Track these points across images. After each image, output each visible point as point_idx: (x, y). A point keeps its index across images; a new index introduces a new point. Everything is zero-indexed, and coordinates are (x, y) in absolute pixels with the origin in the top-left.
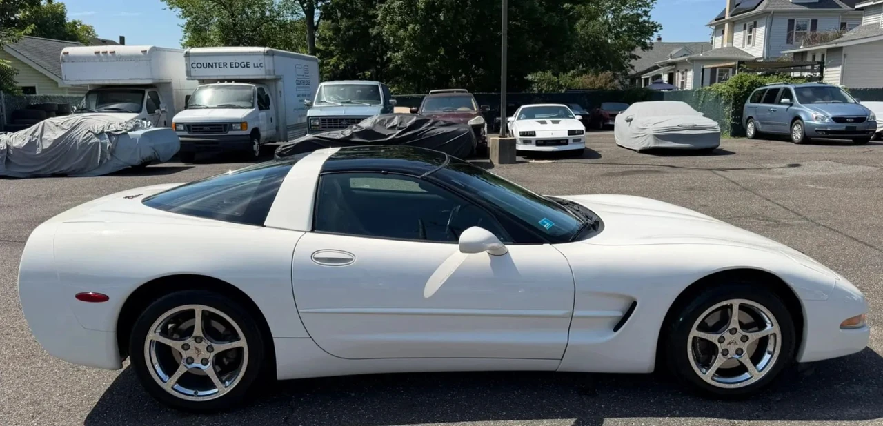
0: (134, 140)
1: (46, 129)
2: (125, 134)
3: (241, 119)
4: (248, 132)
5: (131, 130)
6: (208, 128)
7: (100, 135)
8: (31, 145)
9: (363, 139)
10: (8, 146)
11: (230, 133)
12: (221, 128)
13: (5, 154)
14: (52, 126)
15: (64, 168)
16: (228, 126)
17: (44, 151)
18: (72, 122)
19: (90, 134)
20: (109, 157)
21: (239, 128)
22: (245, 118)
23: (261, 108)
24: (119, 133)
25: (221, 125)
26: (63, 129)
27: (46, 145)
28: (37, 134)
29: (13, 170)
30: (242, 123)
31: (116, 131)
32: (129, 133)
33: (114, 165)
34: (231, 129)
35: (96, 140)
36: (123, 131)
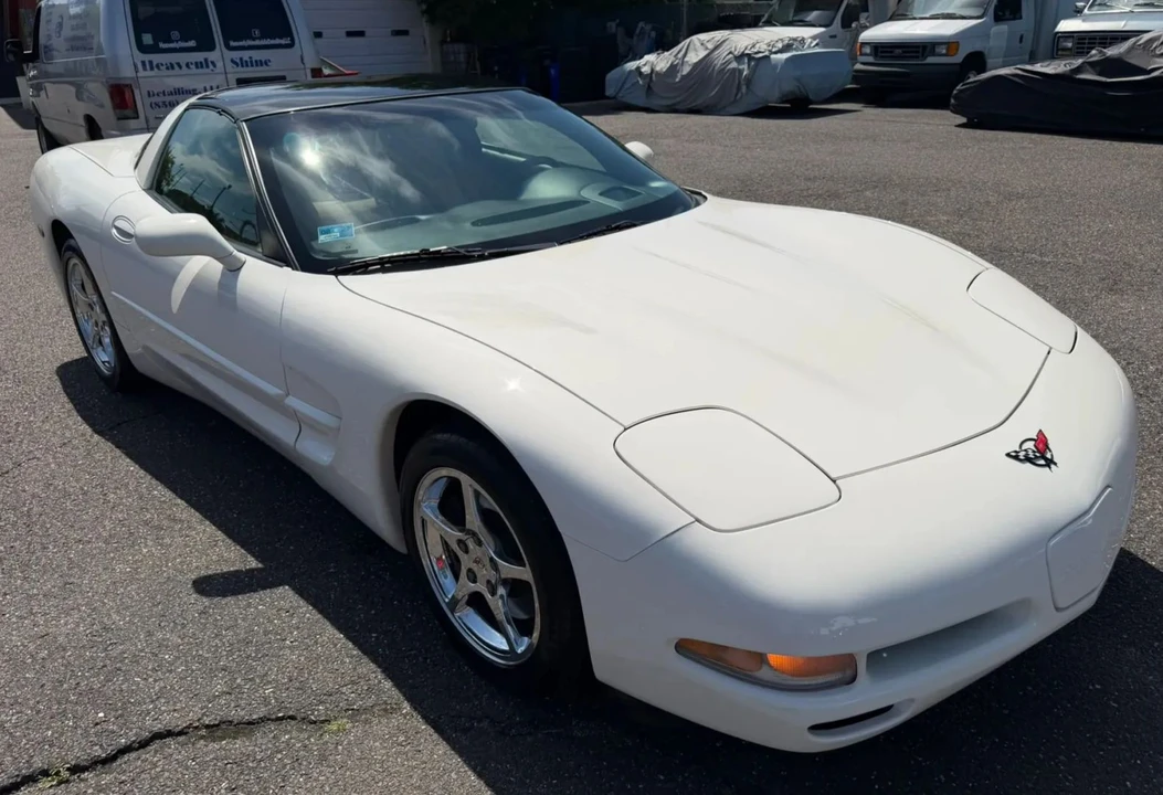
0: (775, 66)
1: (691, 46)
2: (767, 57)
3: (951, 36)
4: (958, 58)
5: (776, 53)
6: (900, 51)
7: (740, 58)
8: (673, 68)
9: (1100, 75)
10: (652, 70)
11: (931, 60)
12: (918, 52)
13: (648, 80)
14: (698, 44)
15: (699, 102)
16: (928, 49)
17: (683, 77)
18: (716, 39)
19: (731, 56)
20: (744, 89)
21: (944, 51)
22: (957, 34)
23: (998, 18)
24: (761, 55)
25: (918, 47)
26: (707, 48)
27: (686, 70)
28: (680, 56)
29: (655, 103)
30: (950, 44)
31: (756, 53)
32: (773, 56)
33: (749, 103)
34: (933, 54)
35: (734, 65)
36: (767, 53)
